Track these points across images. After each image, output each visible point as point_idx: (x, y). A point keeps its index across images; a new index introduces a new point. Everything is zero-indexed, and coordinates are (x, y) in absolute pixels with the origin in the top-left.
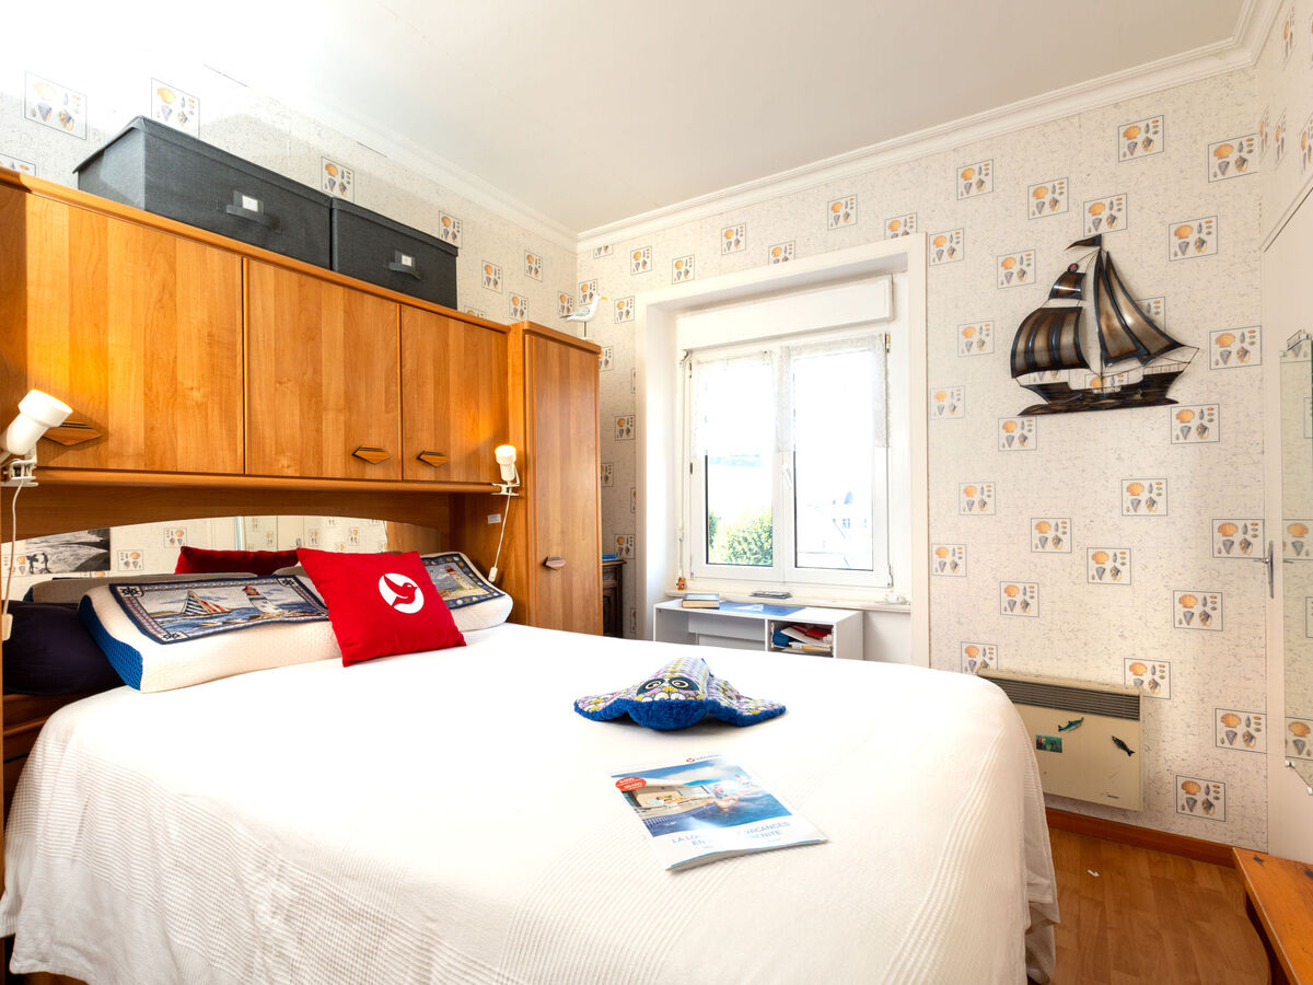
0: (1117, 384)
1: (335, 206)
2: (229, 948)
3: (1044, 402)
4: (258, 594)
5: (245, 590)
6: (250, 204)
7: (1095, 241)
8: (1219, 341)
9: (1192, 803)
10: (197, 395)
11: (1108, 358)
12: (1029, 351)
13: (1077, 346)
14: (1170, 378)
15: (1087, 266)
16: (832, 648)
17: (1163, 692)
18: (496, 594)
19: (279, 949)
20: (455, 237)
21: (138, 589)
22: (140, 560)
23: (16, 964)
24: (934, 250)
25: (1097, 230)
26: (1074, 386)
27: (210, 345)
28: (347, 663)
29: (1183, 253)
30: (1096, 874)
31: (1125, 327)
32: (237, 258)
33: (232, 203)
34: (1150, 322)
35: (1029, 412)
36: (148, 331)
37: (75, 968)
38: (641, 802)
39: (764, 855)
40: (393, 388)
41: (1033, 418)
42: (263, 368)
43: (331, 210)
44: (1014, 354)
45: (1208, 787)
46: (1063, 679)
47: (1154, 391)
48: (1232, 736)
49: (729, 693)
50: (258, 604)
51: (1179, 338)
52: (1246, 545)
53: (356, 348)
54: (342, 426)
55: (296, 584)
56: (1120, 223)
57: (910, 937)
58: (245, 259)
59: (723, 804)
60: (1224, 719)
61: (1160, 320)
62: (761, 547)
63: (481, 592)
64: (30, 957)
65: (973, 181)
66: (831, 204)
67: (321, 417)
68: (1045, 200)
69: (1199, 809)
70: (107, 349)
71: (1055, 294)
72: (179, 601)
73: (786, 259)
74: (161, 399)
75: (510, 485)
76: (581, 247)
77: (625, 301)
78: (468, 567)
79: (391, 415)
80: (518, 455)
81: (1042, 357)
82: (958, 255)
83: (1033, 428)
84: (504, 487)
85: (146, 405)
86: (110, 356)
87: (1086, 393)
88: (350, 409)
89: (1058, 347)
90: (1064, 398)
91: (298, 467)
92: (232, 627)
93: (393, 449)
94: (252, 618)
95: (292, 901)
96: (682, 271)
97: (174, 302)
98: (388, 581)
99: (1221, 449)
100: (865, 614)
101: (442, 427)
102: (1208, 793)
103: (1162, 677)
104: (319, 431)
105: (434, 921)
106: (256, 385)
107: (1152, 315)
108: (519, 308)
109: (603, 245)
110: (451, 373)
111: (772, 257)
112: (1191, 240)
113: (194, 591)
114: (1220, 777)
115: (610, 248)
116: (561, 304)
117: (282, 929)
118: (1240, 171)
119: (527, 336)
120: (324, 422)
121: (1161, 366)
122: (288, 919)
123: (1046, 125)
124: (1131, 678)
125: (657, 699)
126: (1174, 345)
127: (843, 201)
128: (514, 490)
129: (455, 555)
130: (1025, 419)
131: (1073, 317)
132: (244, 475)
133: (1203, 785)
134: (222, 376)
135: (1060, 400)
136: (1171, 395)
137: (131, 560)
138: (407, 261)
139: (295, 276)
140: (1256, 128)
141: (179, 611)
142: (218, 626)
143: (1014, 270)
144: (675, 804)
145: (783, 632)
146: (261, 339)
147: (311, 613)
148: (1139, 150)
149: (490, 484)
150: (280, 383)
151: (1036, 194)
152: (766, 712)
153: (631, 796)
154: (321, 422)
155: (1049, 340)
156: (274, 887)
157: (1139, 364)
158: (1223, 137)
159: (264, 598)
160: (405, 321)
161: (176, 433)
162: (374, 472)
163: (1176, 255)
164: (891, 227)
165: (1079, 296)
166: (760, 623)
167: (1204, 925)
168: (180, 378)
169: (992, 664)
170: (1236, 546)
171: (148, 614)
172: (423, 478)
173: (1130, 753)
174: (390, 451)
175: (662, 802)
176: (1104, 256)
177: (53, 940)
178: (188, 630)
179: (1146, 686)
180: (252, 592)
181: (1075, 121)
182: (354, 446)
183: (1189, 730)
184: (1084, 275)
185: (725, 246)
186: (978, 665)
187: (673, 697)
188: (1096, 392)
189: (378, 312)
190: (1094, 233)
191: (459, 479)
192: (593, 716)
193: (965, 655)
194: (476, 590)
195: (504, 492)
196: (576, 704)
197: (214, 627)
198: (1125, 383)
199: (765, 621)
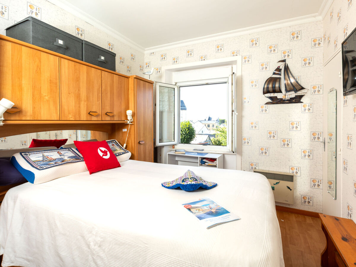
0: (289, 97)
1: (84, 42)
2: (80, 255)
3: (271, 101)
4: (62, 154)
5: (58, 153)
6: (61, 42)
7: (284, 61)
8: (313, 88)
9: (305, 202)
10: (47, 98)
11: (287, 91)
12: (268, 88)
13: (279, 87)
14: (301, 96)
15: (282, 67)
16: (216, 164)
17: (299, 174)
18: (127, 152)
19: (98, 254)
20: (112, 49)
21: (28, 154)
22: (26, 143)
23: (4, 264)
24: (244, 60)
25: (285, 58)
26: (278, 97)
27: (50, 83)
28: (91, 173)
29: (305, 65)
30: (283, 221)
31: (291, 83)
32: (58, 58)
33: (56, 42)
34: (297, 82)
35: (267, 103)
36: (33, 80)
37: (23, 264)
38: (192, 211)
39: (227, 223)
40: (99, 94)
41: (268, 105)
42: (65, 89)
43: (82, 43)
44: (264, 88)
45: (309, 198)
46: (275, 172)
47: (297, 100)
48: (315, 185)
49: (202, 180)
50: (62, 157)
51: (304, 87)
52: (319, 138)
53: (89, 83)
54: (86, 106)
55: (71, 150)
56: (290, 57)
57: (265, 240)
58: (60, 58)
59: (213, 211)
60: (313, 181)
61: (299, 82)
62: (186, 133)
63: (123, 151)
64: (8, 262)
65: (254, 43)
66: (217, 46)
67: (80, 103)
68: (272, 49)
69: (307, 203)
70: (22, 85)
71: (274, 74)
72: (40, 157)
73: (204, 60)
74: (37, 99)
75: (130, 121)
76: (146, 52)
77: (159, 68)
78: (118, 144)
79: (99, 102)
80: (132, 112)
81: (271, 89)
82: (250, 62)
83: (268, 108)
84: (128, 121)
85: (33, 101)
86: (23, 87)
87: (281, 99)
88: (88, 101)
89: (275, 87)
90: (276, 100)
91: (74, 118)
92: (58, 164)
93: (99, 112)
94: (63, 161)
95: (101, 241)
96: (175, 61)
97: (41, 71)
98: (100, 149)
99: (313, 114)
100: (224, 154)
101: (112, 105)
102: (309, 199)
103: (299, 171)
104: (79, 107)
105: (147, 244)
106: (62, 95)
107: (297, 80)
108: (129, 69)
109: (152, 52)
110: (114, 90)
111: (200, 59)
112: (307, 62)
113: (44, 153)
114: (312, 195)
115: (154, 53)
116: (140, 68)
117: (98, 249)
118: (319, 46)
119: (135, 79)
121: (299, 93)
122: (100, 246)
123: (273, 30)
124: (291, 171)
125: (188, 183)
126: (303, 88)
127: (220, 45)
128: (131, 122)
129: (114, 140)
130: (266, 105)
131: (278, 80)
132: (59, 120)
133: (308, 197)
134: (53, 92)
135: (275, 101)
136: (301, 101)
137: (24, 143)
138: (103, 58)
139: (73, 63)
140: (323, 36)
141: (41, 160)
142: (54, 164)
143: (264, 67)
144: (201, 211)
145: (203, 160)
146: (64, 81)
147: (78, 159)
148: (295, 39)
149: (124, 121)
150: (69, 94)
151: (270, 48)
152: (213, 185)
153: (189, 209)
154: (80, 105)
155: (273, 85)
156: (94, 238)
157: (294, 93)
158: (315, 37)
159: (64, 155)
160: (102, 75)
161: (41, 109)
162: (94, 118)
163: (303, 66)
164: (233, 53)
165: (280, 75)
166: (197, 158)
167: (308, 232)
168: (42, 93)
169: (257, 168)
170: (316, 138)
171: (33, 161)
172: (107, 120)
173: (291, 190)
174: (98, 112)
175: (198, 211)
176: (286, 65)
177: (15, 256)
178: (46, 166)
179: (295, 173)
180: (60, 153)
181: (280, 30)
182: (89, 111)
183: (305, 184)
184: (281, 69)
185: (187, 55)
186: (254, 168)
187: (193, 183)
188: (284, 99)
189: (95, 73)
190: (284, 59)
191: (116, 120)
192: (169, 188)
193: (250, 166)
194: (121, 151)
195: (128, 123)
196: (162, 184)
197: (53, 164)
198: (291, 97)
199: (198, 157)
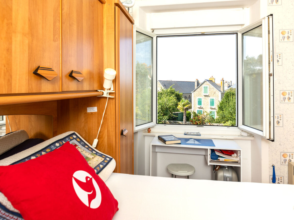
40: (57, 24)
54: (26, 48)
67: (11, 38)
75: (108, 91)
78: (81, 140)
79: (56, 43)
84: (105, 92)
88: (32, 35)
93: (57, 69)
104: (9, 50)
119: (116, 7)
120: (14, 43)
129: (73, 134)
149: (97, 91)
154: (11, 43)
162: (46, 87)
169: (293, 160)
172: (72, 90)
174: (55, 70)
186: (287, 161)
191: (86, 88)
193: (282, 157)
194: (97, 158)
195: (105, 95)
199: (207, 149)
